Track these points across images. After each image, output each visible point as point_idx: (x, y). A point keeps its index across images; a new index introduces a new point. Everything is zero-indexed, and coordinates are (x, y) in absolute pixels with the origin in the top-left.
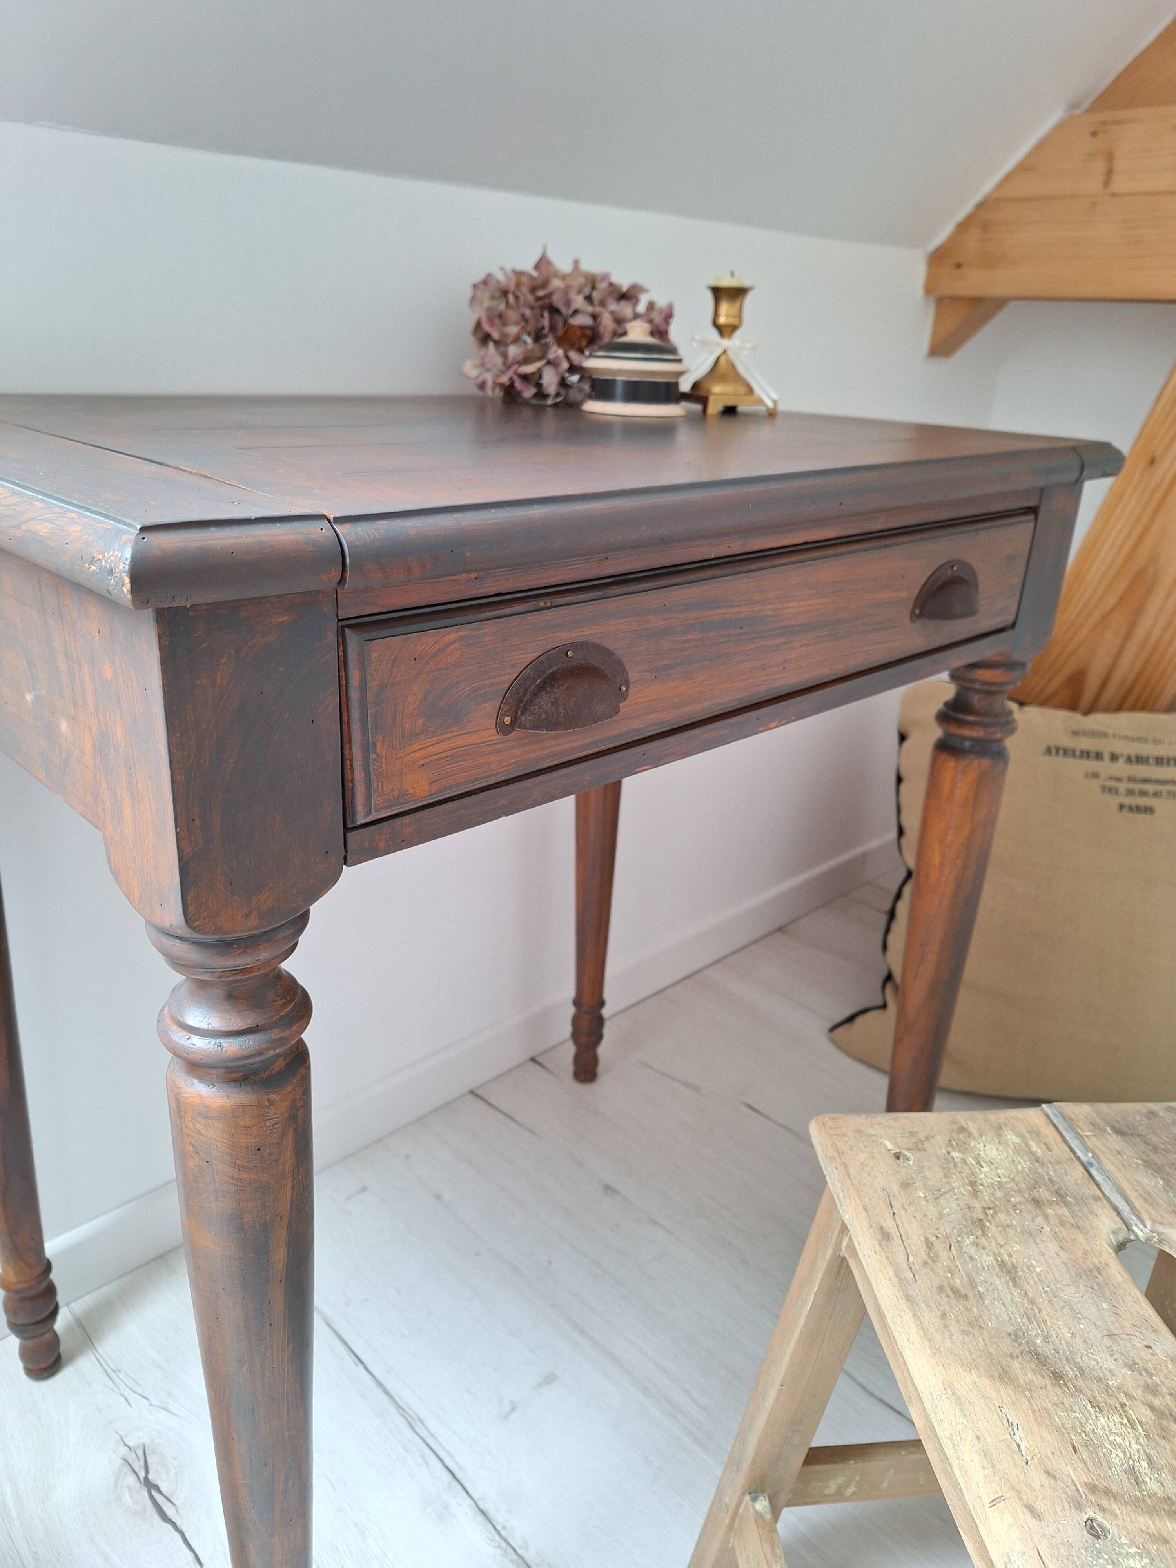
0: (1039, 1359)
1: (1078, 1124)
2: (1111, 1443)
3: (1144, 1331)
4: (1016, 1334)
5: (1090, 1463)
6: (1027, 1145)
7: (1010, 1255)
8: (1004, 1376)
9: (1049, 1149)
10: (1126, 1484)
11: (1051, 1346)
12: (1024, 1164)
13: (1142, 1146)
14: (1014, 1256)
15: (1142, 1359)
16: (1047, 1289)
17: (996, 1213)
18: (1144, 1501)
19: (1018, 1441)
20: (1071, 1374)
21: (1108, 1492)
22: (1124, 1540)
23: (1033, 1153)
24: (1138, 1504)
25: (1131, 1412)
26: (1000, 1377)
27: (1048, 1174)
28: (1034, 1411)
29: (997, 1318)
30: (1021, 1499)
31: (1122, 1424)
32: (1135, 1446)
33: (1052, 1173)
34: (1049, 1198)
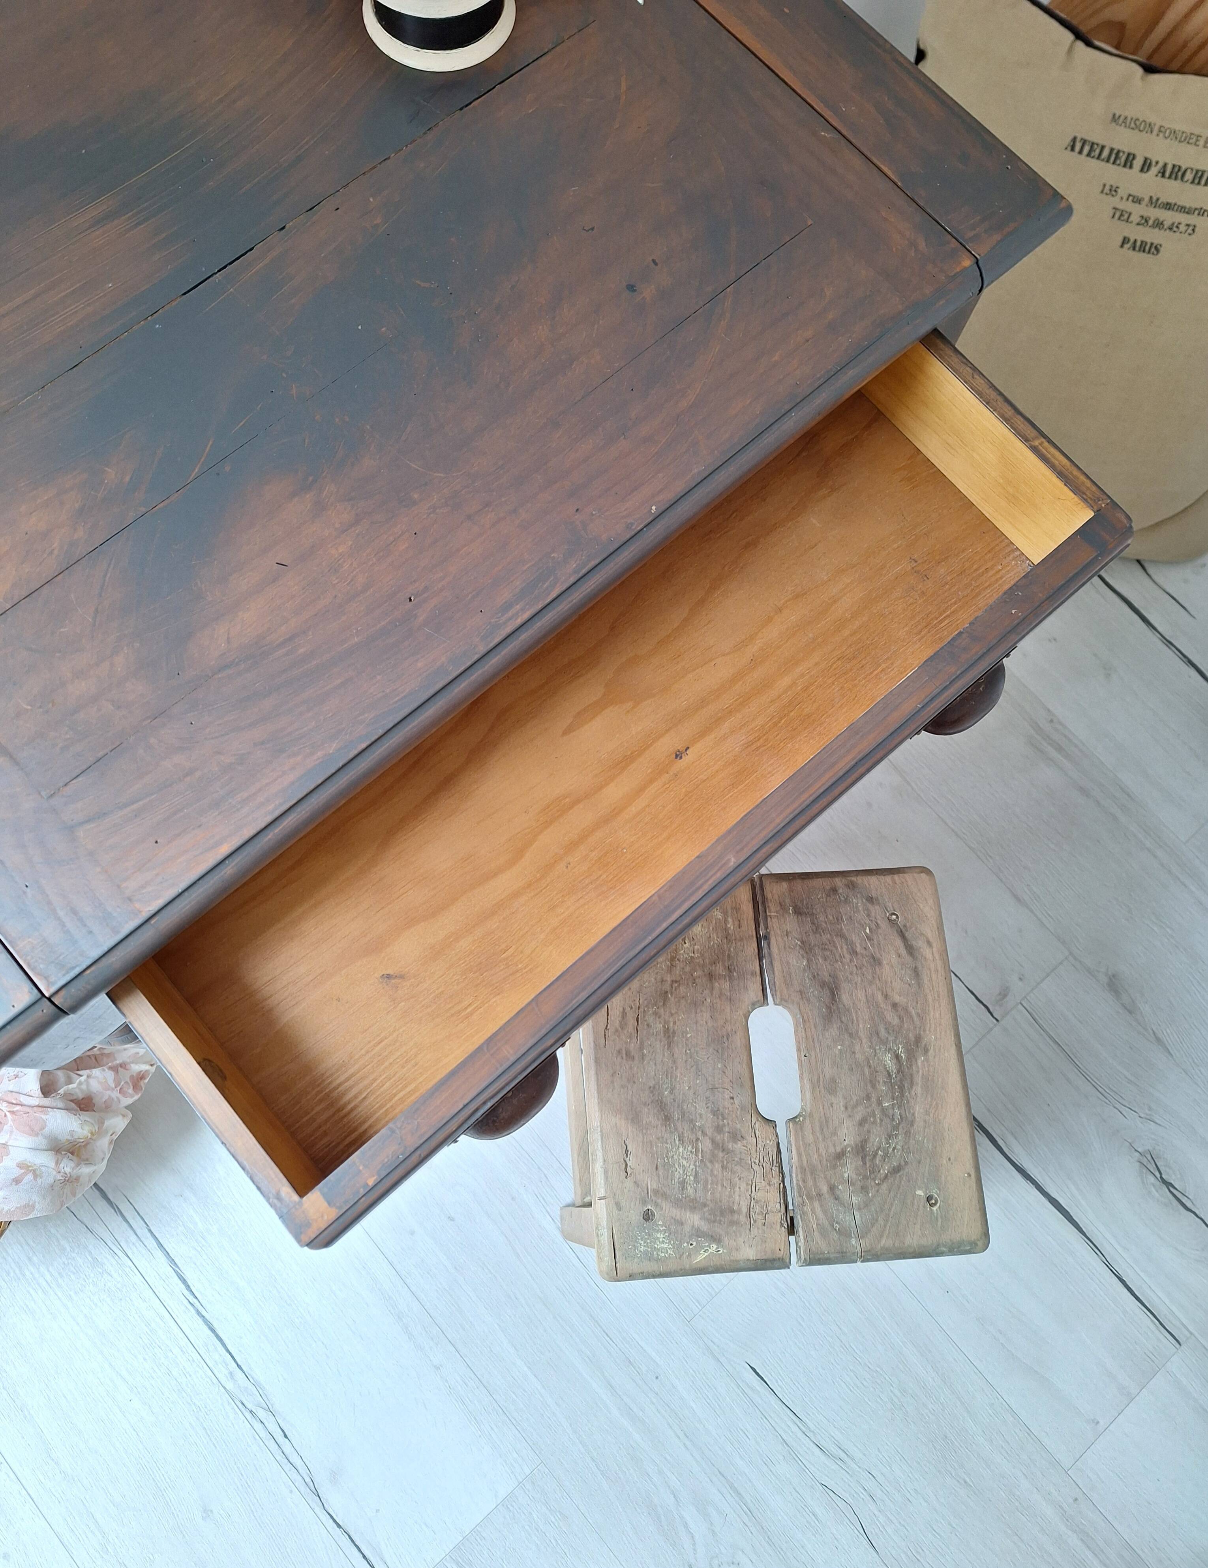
0: (661, 1105)
1: (770, 905)
2: (680, 1165)
3: (735, 1086)
4: (654, 1087)
5: (661, 1177)
6: (726, 921)
7: (675, 1023)
8: (635, 1118)
9: (740, 926)
10: (676, 1190)
11: (672, 1097)
12: (716, 939)
13: (808, 926)
14: (678, 1023)
15: (724, 1108)
16: (688, 1052)
17: (679, 986)
18: (681, 1200)
19: (628, 1162)
20: (676, 1118)
21: (665, 1196)
22: (660, 1223)
23: (726, 929)
24: (678, 1203)
25: (700, 1144)
26: (632, 1120)
27: (729, 950)
28: (643, 1143)
29: (647, 1075)
30: (614, 1198)
31: (691, 1152)
32: (692, 1167)
33: (732, 949)
34: (721, 972)
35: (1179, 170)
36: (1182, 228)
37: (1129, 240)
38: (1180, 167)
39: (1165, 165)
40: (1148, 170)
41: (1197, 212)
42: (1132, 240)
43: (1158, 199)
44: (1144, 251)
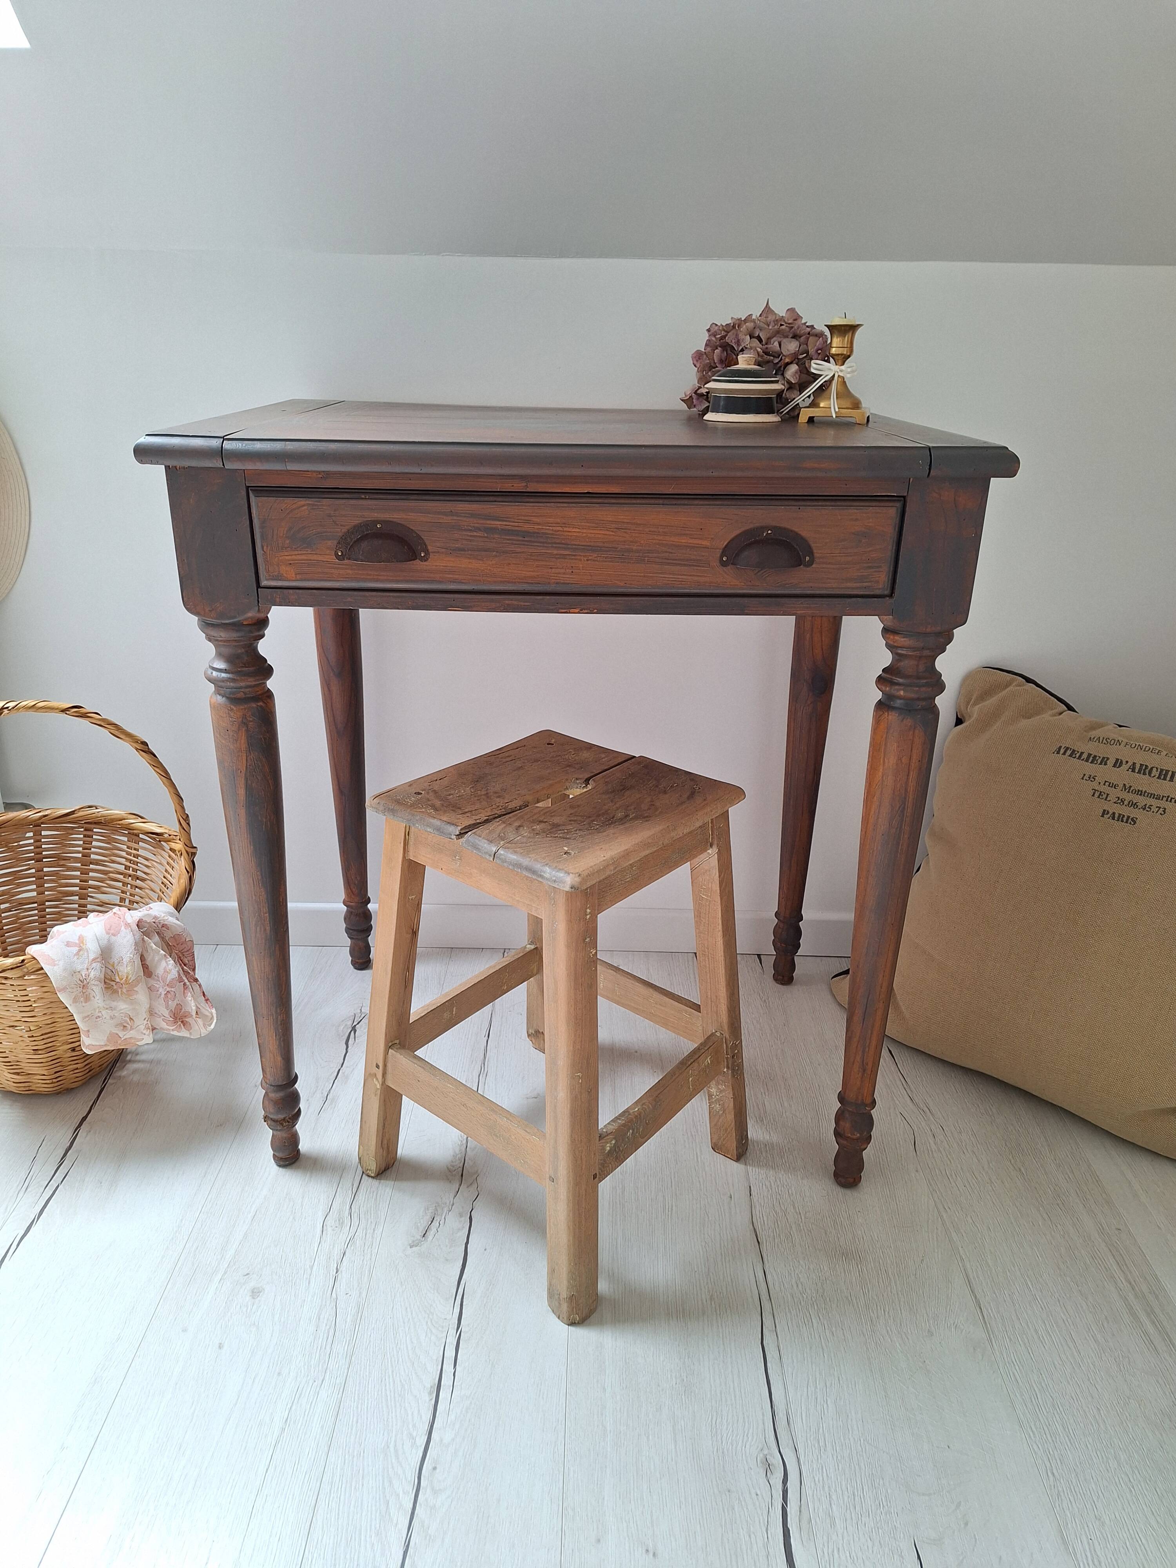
35: (1146, 768)
36: (1154, 809)
37: (1108, 812)
38: (1146, 766)
39: (1134, 764)
40: (1120, 766)
41: (1165, 799)
42: (1111, 812)
43: (1130, 787)
44: (1122, 821)
